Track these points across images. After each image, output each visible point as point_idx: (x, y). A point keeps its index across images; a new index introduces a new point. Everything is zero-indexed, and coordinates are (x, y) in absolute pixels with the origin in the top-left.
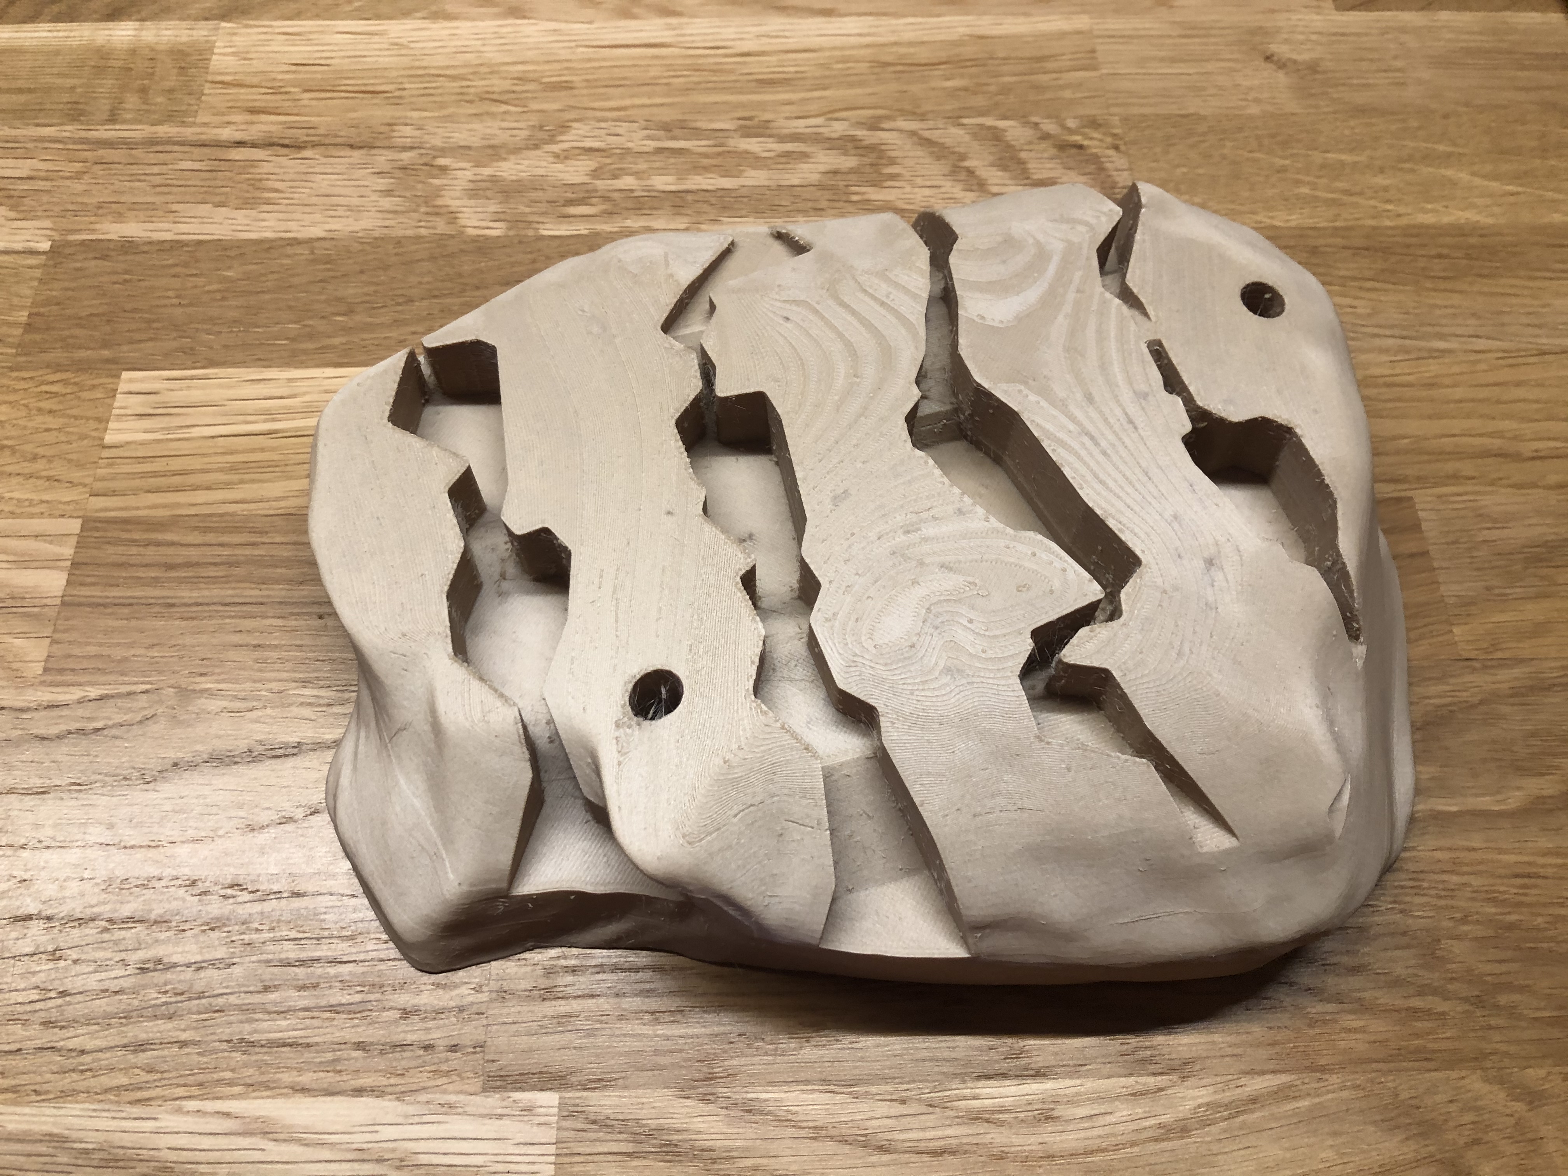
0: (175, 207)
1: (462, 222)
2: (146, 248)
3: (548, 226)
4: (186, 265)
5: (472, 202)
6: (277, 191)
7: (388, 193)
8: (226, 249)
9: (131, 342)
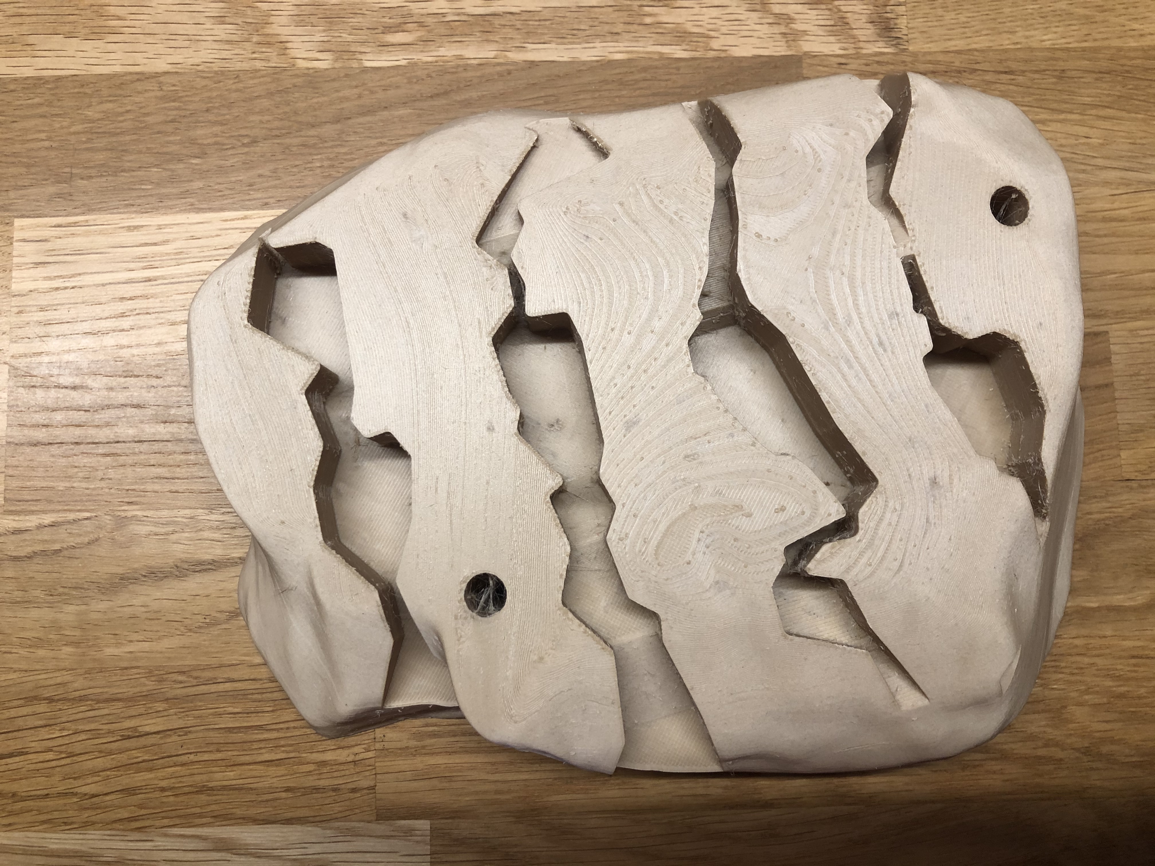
0: (31, 39)
1: (293, 53)
2: (12, 87)
3: (369, 57)
4: (50, 104)
5: (299, 30)
6: (120, 18)
7: (221, 20)
8: (83, 86)
9: (17, 188)
